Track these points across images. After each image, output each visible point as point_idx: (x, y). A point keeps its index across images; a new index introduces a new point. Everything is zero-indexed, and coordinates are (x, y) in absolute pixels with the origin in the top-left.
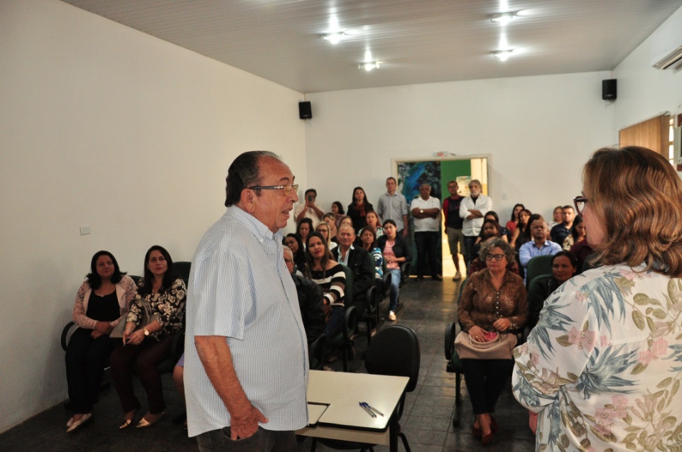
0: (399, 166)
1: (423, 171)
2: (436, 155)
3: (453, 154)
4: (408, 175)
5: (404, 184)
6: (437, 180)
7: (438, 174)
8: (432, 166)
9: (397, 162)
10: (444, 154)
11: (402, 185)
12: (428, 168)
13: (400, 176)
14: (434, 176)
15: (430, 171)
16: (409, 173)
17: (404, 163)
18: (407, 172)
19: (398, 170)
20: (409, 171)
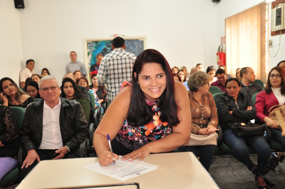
0: (88, 43)
1: (104, 47)
2: (112, 36)
3: (123, 36)
4: (94, 49)
5: (92, 55)
8: (110, 43)
9: (87, 41)
10: (118, 35)
11: (90, 56)
12: (107, 44)
13: (89, 50)
15: (109, 47)
16: (95, 48)
17: (92, 42)
18: (94, 47)
19: (88, 47)
20: (95, 46)
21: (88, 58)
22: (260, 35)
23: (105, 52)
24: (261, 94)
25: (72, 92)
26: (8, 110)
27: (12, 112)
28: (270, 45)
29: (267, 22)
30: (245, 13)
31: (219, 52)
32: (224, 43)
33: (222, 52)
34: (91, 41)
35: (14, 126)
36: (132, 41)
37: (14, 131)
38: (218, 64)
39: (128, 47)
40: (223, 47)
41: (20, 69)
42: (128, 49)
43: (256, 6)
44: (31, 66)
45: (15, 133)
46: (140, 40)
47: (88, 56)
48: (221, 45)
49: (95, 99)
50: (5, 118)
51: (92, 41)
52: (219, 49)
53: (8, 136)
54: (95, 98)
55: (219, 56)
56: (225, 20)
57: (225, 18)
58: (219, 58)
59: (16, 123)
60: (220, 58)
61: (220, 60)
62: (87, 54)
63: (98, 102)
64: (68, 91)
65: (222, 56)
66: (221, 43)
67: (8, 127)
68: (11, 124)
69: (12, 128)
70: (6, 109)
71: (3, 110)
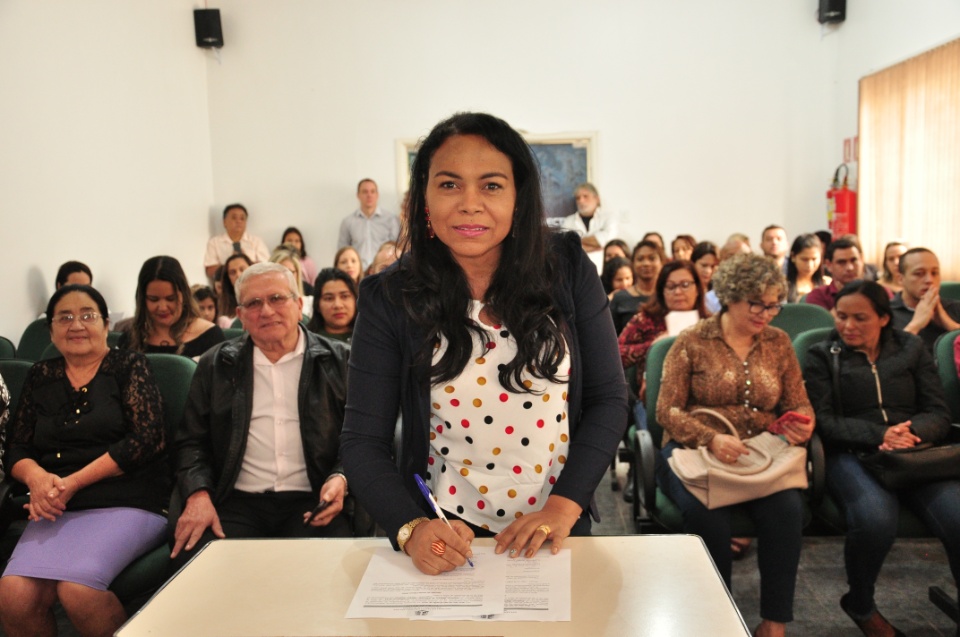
25: (346, 314)
26: (139, 364)
27: (151, 371)
31: (835, 188)
32: (852, 158)
33: (845, 189)
35: (154, 413)
36: (549, 149)
37: (154, 431)
38: (830, 227)
40: (850, 171)
45: (157, 437)
46: (576, 145)
48: (844, 165)
52: (836, 180)
53: (137, 444)
55: (833, 200)
58: (833, 206)
59: (160, 405)
60: (840, 209)
61: (840, 215)
64: (336, 308)
65: (845, 200)
66: (845, 156)
67: (136, 417)
68: (145, 406)
69: (147, 418)
70: (134, 361)
71: (127, 362)
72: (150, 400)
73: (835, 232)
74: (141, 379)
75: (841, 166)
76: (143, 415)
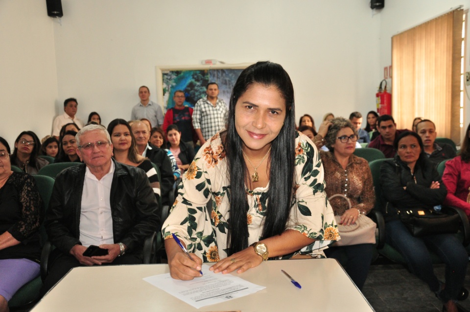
0: (164, 74)
1: (190, 80)
2: (204, 63)
3: (222, 63)
4: (174, 84)
5: (170, 93)
6: (205, 89)
7: (206, 84)
8: (200, 75)
9: (162, 70)
10: (213, 62)
11: (167, 95)
12: (195, 77)
13: (165, 86)
14: (202, 85)
15: (197, 80)
16: (175, 82)
17: (170, 72)
18: (173, 81)
19: (163, 80)
20: (175, 80)
21: (163, 98)
22: (451, 63)
23: (192, 90)
24: (453, 163)
26: (29, 181)
27: (35, 184)
28: (468, 80)
29: (463, 42)
30: (426, 26)
31: (380, 92)
32: (388, 77)
33: (385, 92)
34: (168, 70)
35: (34, 206)
36: (236, 71)
37: (33, 217)
39: (229, 81)
40: (388, 83)
41: (53, 114)
42: (229, 84)
43: (445, 15)
44: (71, 109)
45: (34, 220)
47: (164, 95)
48: (384, 80)
49: (174, 166)
50: (21, 193)
51: (171, 70)
52: (381, 87)
53: (22, 223)
54: (173, 164)
55: (380, 98)
56: (392, 38)
57: (391, 36)
58: (380, 101)
59: (38, 202)
60: (382, 102)
61: (382, 105)
62: (161, 92)
63: (177, 171)
65: (385, 96)
66: (385, 76)
67: (24, 208)
68: (30, 203)
69: (30, 209)
70: (26, 179)
71: (22, 179)
72: (33, 200)
73: (380, 114)
74: (29, 189)
75: (383, 81)
76: (28, 208)
